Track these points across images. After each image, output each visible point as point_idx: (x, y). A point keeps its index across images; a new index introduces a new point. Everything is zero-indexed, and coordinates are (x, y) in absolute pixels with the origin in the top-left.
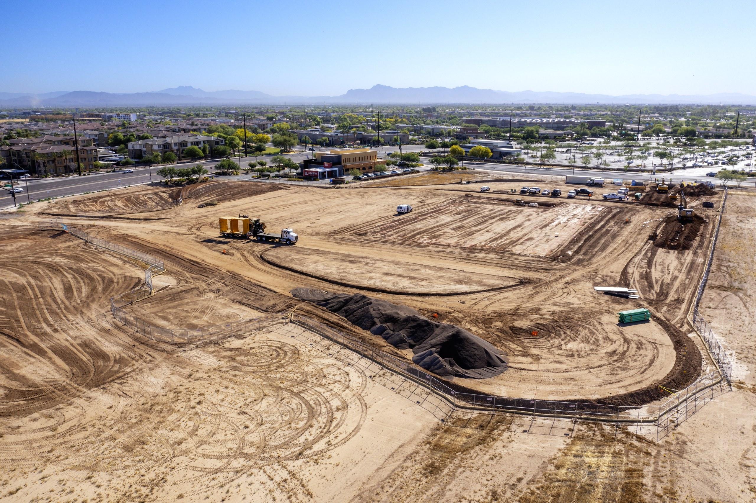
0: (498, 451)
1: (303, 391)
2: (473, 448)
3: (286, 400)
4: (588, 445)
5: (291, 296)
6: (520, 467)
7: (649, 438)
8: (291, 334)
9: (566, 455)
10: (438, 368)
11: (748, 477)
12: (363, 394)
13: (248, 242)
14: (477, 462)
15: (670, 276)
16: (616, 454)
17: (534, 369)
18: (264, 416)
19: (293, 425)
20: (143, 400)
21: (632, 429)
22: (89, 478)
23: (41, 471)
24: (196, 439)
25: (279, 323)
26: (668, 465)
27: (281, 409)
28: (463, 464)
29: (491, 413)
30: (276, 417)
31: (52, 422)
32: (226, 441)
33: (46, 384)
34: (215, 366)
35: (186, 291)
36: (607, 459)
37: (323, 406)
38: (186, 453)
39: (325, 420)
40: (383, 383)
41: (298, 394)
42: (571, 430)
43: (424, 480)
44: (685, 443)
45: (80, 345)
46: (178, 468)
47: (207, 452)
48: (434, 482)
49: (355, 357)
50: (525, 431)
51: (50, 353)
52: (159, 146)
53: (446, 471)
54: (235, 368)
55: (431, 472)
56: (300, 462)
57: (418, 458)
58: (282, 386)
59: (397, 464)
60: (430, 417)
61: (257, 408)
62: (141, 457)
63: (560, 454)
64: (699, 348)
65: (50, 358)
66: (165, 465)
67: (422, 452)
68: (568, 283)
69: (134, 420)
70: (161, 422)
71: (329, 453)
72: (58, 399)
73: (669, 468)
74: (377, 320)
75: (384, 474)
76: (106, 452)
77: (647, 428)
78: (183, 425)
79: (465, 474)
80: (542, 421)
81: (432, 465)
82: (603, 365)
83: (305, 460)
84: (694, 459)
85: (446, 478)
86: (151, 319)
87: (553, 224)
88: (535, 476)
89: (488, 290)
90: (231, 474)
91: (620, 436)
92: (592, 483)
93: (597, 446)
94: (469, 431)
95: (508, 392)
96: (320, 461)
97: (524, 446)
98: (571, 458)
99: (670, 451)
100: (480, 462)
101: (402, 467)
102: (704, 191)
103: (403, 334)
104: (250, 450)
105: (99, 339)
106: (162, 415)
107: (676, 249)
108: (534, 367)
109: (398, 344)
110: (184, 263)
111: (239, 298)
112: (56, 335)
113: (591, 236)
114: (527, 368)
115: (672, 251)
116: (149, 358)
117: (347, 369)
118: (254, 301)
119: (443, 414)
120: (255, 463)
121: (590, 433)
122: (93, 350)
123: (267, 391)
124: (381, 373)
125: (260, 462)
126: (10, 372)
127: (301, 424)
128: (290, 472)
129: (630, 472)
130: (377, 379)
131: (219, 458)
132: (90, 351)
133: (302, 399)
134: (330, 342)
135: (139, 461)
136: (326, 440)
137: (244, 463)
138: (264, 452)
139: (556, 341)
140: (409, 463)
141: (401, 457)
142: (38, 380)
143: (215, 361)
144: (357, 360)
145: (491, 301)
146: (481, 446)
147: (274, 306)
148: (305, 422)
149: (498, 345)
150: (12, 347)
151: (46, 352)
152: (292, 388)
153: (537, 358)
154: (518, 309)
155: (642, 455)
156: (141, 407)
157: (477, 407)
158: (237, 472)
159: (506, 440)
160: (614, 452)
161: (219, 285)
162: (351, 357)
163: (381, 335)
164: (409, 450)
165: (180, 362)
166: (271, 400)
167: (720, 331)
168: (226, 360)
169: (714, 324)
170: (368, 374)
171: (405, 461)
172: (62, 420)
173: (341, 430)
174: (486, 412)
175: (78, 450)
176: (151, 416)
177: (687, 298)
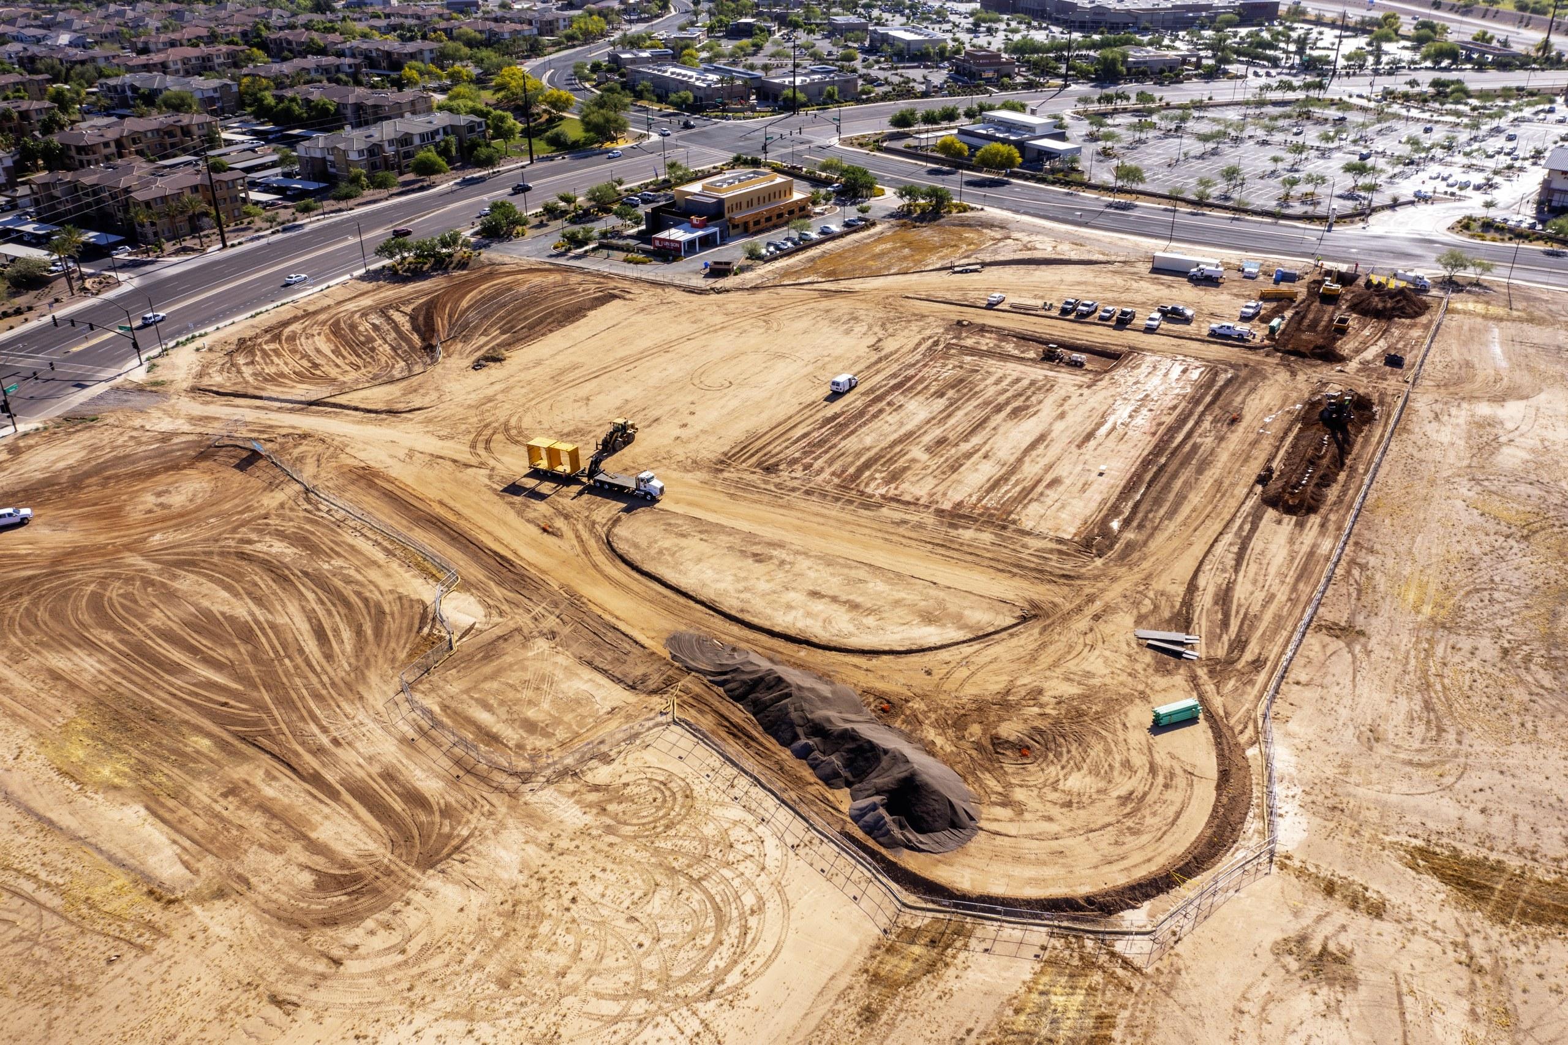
0: (949, 984)
1: (706, 877)
2: (918, 979)
3: (685, 895)
4: (1060, 974)
5: (669, 657)
6: (972, 1011)
7: (1138, 962)
8: (677, 752)
9: (1030, 990)
10: (884, 835)
11: (1236, 1029)
12: (783, 883)
13: (580, 493)
14: (922, 1003)
15: (1264, 594)
16: (1091, 990)
17: (1013, 833)
18: (660, 924)
19: (698, 941)
20: (500, 897)
21: (1120, 946)
22: (470, 1032)
23: (411, 1022)
24: (582, 967)
25: (657, 725)
26: (1147, 1008)
27: (680, 911)
28: (905, 1007)
29: (948, 916)
30: (674, 927)
31: (395, 938)
32: (619, 970)
33: (361, 861)
34: (581, 825)
35: (504, 638)
36: (1079, 997)
37: (734, 906)
38: (574, 989)
39: (737, 932)
40: (809, 860)
41: (698, 882)
42: (1044, 948)
43: (859, 1031)
44: (1178, 972)
45: (381, 775)
46: (570, 1016)
47: (600, 989)
48: (870, 1035)
49: (770, 802)
50: (986, 950)
51: (346, 796)
52: (360, 152)
53: (884, 1018)
54: (609, 830)
55: (867, 1019)
56: (712, 1005)
57: (852, 997)
58: (675, 864)
59: (827, 1006)
60: (869, 925)
61: (648, 909)
62: (522, 998)
63: (1024, 989)
64: (1254, 781)
65: (349, 806)
66: (554, 1011)
67: (857, 986)
68: (1096, 617)
69: (498, 934)
70: (533, 937)
71: (745, 990)
72: (388, 892)
73: (1148, 1013)
74: (799, 731)
75: (812, 1022)
76: (478, 990)
77: (1139, 944)
78: (560, 941)
79: (907, 1023)
80: (1012, 932)
81: (868, 1009)
82: (1109, 825)
83: (718, 1001)
84: (1182, 1000)
85: (884, 1029)
86: (465, 706)
87: (1103, 430)
88: (988, 1025)
89: (970, 640)
90: (634, 1025)
91: (1103, 958)
92: (1053, 1036)
93: (1071, 976)
94: (917, 950)
95: (972, 880)
96: (736, 1003)
97: (982, 976)
98: (1034, 996)
99: (1157, 984)
100: (926, 1003)
101: (833, 1012)
102: (1403, 308)
103: (836, 760)
104: (650, 985)
105: (405, 761)
106: (531, 923)
107: (1295, 514)
108: (1011, 829)
109: (830, 779)
110: (485, 558)
111: (589, 654)
112: (339, 751)
113: (1162, 469)
114: (1003, 831)
115: (1286, 518)
116: (487, 807)
117: (761, 830)
118: (611, 663)
119: (886, 920)
120: (660, 1007)
121: (1067, 953)
122: (404, 787)
123: (659, 878)
124: (807, 838)
125: (665, 1005)
126: (305, 837)
127: (708, 939)
128: (702, 1021)
129: (1101, 1018)
130: (802, 851)
131: (615, 998)
132: (400, 790)
133: (705, 891)
134: (735, 771)
135: (522, 1004)
136: (739, 968)
137: (647, 1007)
138: (668, 988)
139: (1053, 771)
140: (841, 1006)
141: (832, 995)
142: (349, 853)
143: (580, 814)
144: (772, 810)
145: (973, 668)
146: (929, 976)
147: (644, 678)
148: (712, 935)
149: (971, 779)
150: (287, 781)
151: (338, 793)
152: (690, 871)
153: (1019, 809)
154: (1008, 692)
155: (1122, 990)
156: (501, 908)
157: (931, 906)
158: (641, 1021)
159: (961, 966)
160: (1090, 986)
161: (551, 622)
162: (765, 805)
163: (805, 758)
164: (842, 983)
165: (530, 816)
166: (664, 893)
167: (1297, 741)
168: (594, 811)
169: (1292, 726)
170: (790, 840)
171: (836, 1002)
172: (407, 935)
173: (758, 949)
174: (941, 916)
175: (443, 986)
176: (518, 927)
177: (1272, 657)
